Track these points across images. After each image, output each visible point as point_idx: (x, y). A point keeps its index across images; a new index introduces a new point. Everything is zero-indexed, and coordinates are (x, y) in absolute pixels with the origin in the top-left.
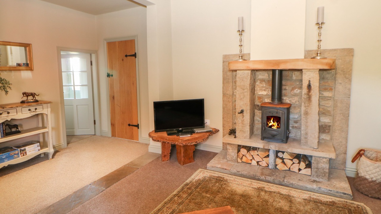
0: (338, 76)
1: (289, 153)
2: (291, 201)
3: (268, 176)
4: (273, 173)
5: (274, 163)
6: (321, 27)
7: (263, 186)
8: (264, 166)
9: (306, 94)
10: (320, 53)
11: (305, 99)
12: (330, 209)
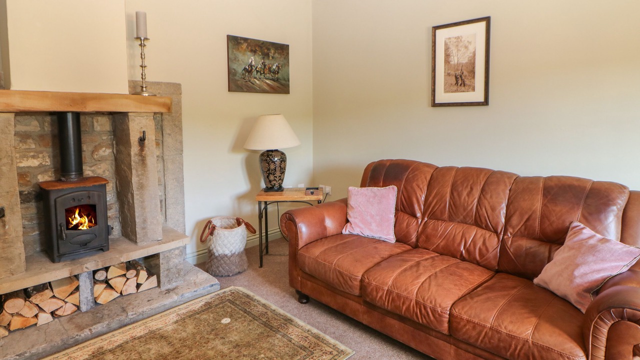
0: (166, 123)
1: (117, 266)
2: (163, 337)
3: (95, 324)
4: (98, 315)
5: (92, 296)
6: (145, 45)
7: (97, 346)
8: (69, 312)
9: (136, 155)
10: (145, 87)
11: (136, 163)
12: (212, 313)
